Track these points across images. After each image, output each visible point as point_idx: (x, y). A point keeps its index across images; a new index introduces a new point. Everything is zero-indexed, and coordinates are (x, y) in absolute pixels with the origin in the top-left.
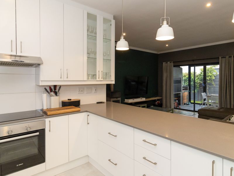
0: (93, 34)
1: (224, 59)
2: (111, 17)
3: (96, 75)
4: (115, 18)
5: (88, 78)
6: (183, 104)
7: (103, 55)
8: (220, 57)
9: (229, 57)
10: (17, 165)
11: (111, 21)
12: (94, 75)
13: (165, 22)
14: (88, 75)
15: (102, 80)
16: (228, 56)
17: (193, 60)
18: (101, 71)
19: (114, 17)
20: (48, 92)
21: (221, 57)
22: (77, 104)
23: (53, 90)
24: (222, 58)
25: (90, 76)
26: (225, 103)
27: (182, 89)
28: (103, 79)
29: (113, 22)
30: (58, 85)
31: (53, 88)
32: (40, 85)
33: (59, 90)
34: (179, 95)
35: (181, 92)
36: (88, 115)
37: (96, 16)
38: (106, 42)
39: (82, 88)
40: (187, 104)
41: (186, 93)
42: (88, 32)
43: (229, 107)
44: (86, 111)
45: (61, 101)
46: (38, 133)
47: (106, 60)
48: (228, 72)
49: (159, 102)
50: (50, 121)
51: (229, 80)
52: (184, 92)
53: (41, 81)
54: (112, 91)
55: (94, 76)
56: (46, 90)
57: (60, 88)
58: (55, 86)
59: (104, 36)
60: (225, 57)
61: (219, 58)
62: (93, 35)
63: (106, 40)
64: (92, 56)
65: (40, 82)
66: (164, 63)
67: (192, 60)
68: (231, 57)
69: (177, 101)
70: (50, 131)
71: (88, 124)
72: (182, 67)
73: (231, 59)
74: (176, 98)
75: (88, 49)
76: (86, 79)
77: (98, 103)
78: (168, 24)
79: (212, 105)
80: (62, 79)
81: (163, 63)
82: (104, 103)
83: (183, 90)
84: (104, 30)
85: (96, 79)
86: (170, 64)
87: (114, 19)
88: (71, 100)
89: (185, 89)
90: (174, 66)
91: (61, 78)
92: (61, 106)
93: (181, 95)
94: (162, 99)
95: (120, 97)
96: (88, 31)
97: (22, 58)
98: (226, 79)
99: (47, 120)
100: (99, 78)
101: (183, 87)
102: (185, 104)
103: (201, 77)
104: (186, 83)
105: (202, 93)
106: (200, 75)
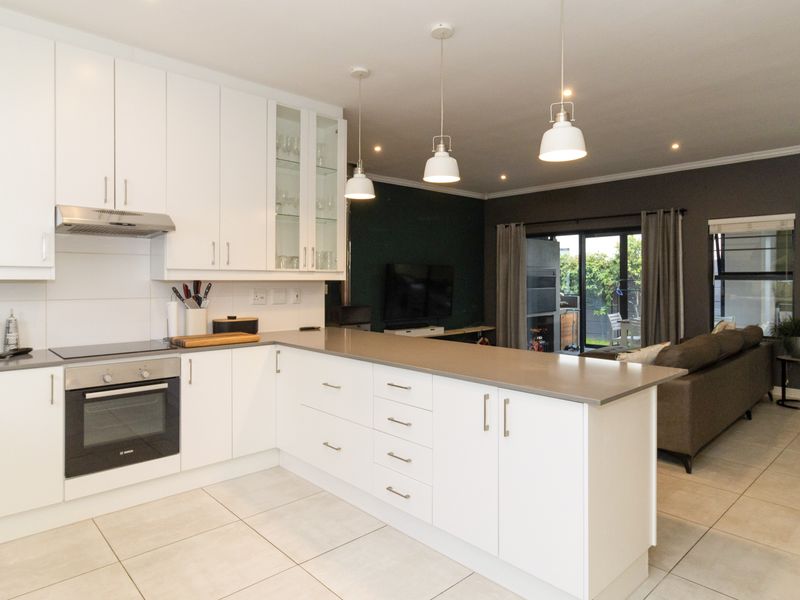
0: (292, 154)
1: (652, 219)
2: (336, 112)
3: (298, 258)
4: (347, 115)
5: (278, 266)
6: (563, 348)
7: (317, 207)
8: (643, 213)
9: (664, 212)
10: (121, 453)
11: (336, 122)
12: (292, 258)
13: (441, 147)
14: (279, 258)
15: (314, 269)
16: (662, 210)
18: (310, 249)
19: (344, 111)
20: (180, 297)
21: (645, 212)
22: (250, 327)
23: (193, 294)
24: (647, 214)
25: (284, 260)
27: (559, 302)
28: (317, 268)
29: (342, 126)
30: (205, 281)
31: (191, 288)
32: (166, 279)
33: (206, 293)
34: (548, 321)
35: (554, 313)
36: (278, 352)
37: (298, 113)
38: (325, 174)
39: (261, 288)
41: (572, 316)
42: (280, 150)
44: (274, 343)
45: (210, 322)
46: (165, 386)
47: (325, 222)
48: (663, 252)
49: (487, 340)
50: (190, 361)
51: (664, 275)
52: (565, 314)
53: (169, 270)
54: (346, 305)
55: (293, 261)
56: (176, 291)
57: (209, 288)
58: (197, 284)
59: (318, 160)
60: (655, 213)
61: (640, 214)
62: (292, 157)
63: (324, 168)
64: (288, 210)
65: (166, 272)
66: (500, 228)
67: (574, 220)
68: (669, 212)
69: (540, 338)
70: (190, 382)
71: (278, 371)
72: (559, 238)
73: (670, 218)
74: (535, 330)
75: (278, 193)
76: (272, 266)
77: (302, 329)
78: (446, 150)
80: (216, 267)
81: (498, 226)
82: (318, 329)
83: (562, 306)
84: (319, 146)
85: (298, 267)
86: (516, 230)
87: (345, 118)
88: (235, 318)
89: (570, 303)
90: (528, 236)
91: (213, 263)
92: (211, 332)
93: (556, 320)
95: (367, 323)
96: (277, 148)
97: (125, 216)
98: (657, 273)
99: (185, 357)
100: (305, 266)
101: (561, 297)
102: (567, 348)
103: (617, 269)
104: (576, 287)
105: (609, 315)
106: (615, 262)
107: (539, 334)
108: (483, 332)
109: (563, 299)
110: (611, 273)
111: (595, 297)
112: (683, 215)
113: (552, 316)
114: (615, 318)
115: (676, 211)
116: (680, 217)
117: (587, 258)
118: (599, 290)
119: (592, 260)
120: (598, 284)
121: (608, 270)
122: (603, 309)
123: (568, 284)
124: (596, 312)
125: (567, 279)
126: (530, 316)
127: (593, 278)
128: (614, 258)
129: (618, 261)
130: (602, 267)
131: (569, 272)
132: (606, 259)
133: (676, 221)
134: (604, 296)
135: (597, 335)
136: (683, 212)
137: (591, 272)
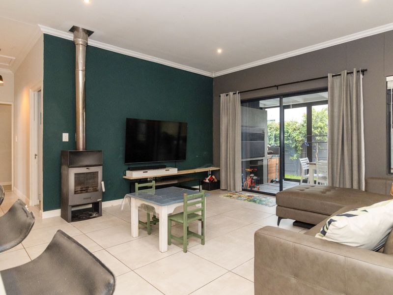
1: (337, 79)
6: (269, 181)
8: (330, 75)
9: (348, 73)
16: (346, 72)
17: (277, 86)
21: (332, 74)
24: (333, 76)
26: (342, 177)
27: (266, 150)
34: (259, 163)
35: (263, 158)
40: (275, 181)
41: (275, 160)
43: (348, 186)
48: (347, 106)
49: (214, 177)
52: (271, 158)
54: (80, 150)
60: (340, 75)
61: (327, 77)
66: (223, 96)
67: (275, 86)
68: (352, 73)
69: (253, 175)
73: (353, 78)
74: (248, 170)
79: (319, 183)
81: (221, 95)
86: (233, 97)
89: (273, 152)
93: (265, 163)
94: (219, 170)
98: (342, 114)
101: (268, 147)
102: (272, 181)
103: (304, 130)
104: (278, 142)
105: (301, 159)
106: (303, 125)
107: (251, 173)
108: (212, 171)
109: (269, 149)
110: (300, 133)
111: (291, 148)
112: (363, 75)
113: (262, 160)
114: (304, 161)
115: (358, 72)
116: (361, 76)
117: (286, 124)
118: (293, 144)
119: (289, 125)
120: (292, 140)
121: (298, 131)
122: (295, 156)
123: (274, 140)
124: (291, 158)
125: (273, 137)
126: (244, 160)
127: (290, 136)
128: (303, 123)
129: (305, 125)
130: (295, 130)
131: (274, 132)
132: (297, 125)
133: (358, 80)
134: (296, 147)
135: (292, 172)
136: (363, 71)
137: (288, 133)
